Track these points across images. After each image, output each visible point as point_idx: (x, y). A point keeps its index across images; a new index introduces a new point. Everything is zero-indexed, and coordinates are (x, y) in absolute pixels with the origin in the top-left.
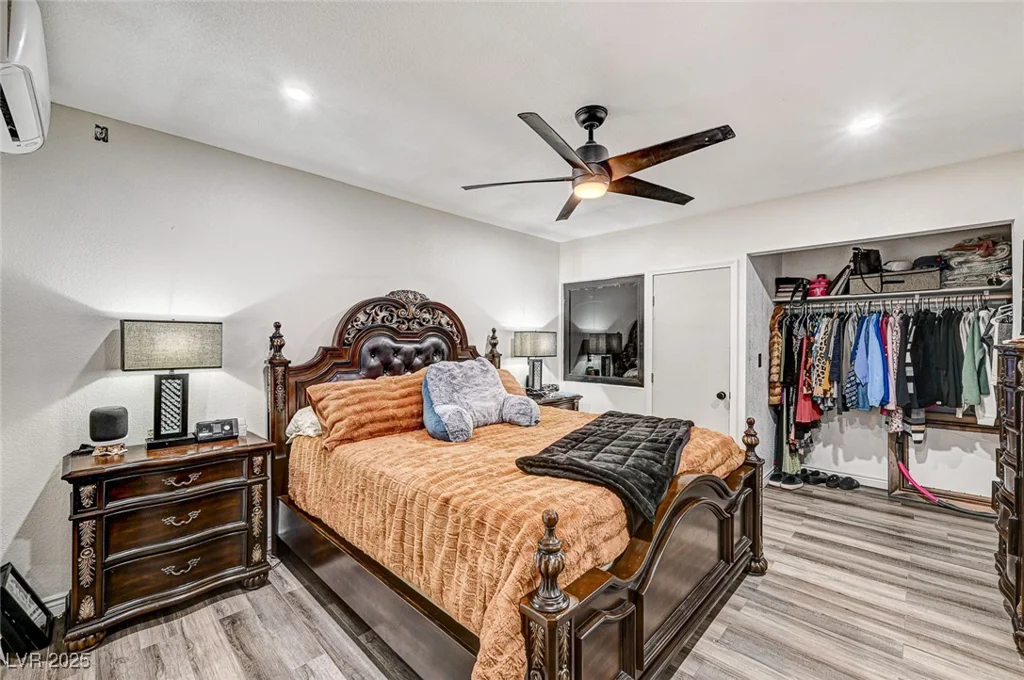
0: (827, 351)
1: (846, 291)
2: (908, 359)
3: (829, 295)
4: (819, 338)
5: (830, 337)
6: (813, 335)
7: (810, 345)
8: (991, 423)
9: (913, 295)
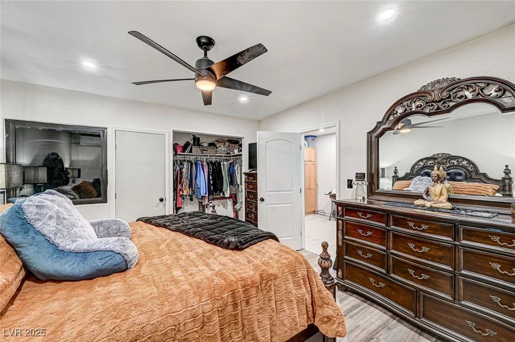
0: (188, 176)
1: (191, 151)
2: (211, 178)
3: (184, 152)
4: (184, 170)
5: (188, 170)
6: (182, 169)
7: (181, 173)
8: (229, 196)
9: (207, 156)
